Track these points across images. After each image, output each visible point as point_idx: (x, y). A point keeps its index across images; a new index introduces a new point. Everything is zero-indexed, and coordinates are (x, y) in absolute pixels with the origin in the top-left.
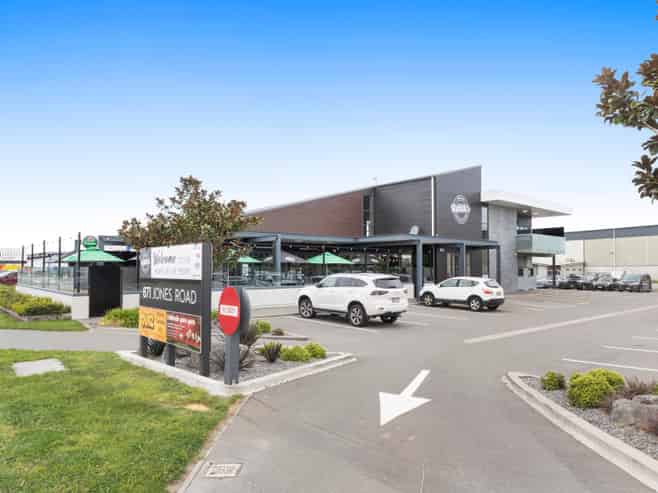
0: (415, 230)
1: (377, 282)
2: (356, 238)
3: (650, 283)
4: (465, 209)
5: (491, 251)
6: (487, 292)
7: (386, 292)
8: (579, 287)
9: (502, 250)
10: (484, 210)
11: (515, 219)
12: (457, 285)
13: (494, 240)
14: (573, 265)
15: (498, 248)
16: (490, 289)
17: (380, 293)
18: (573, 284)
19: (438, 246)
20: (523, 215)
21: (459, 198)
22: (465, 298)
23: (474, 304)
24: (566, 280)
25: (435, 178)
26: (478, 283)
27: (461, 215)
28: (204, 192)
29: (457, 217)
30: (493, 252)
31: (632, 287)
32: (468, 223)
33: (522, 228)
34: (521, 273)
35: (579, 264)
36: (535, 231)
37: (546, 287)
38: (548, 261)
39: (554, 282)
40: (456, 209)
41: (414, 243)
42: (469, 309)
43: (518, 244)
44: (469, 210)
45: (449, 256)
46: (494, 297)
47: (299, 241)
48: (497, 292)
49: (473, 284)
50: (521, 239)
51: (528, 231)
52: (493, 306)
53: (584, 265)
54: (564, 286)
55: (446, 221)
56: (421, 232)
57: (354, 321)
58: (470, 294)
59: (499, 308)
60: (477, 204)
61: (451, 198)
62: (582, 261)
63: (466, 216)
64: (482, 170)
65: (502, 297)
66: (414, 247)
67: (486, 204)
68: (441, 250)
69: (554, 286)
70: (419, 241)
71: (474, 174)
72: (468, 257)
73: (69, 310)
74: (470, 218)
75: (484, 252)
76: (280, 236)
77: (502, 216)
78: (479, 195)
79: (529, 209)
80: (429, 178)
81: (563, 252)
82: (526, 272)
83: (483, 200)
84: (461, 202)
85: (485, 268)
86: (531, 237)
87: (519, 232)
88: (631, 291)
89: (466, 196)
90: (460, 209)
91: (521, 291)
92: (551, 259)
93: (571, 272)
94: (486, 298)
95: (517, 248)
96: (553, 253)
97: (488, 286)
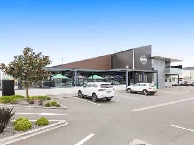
0: (127, 67)
1: (102, 86)
2: (106, 70)
4: (145, 59)
5: (155, 73)
7: (105, 89)
8: (188, 85)
9: (159, 73)
10: (152, 60)
11: (164, 63)
12: (139, 86)
13: (156, 70)
14: (187, 78)
15: (157, 72)
16: (151, 87)
17: (102, 90)
18: (186, 85)
19: (135, 72)
20: (167, 62)
22: (142, 91)
23: (145, 93)
24: (183, 83)
25: (134, 49)
27: (144, 62)
28: (34, 53)
29: (142, 62)
30: (155, 74)
32: (146, 64)
33: (167, 66)
34: (166, 81)
35: (189, 78)
36: (172, 67)
37: (176, 85)
38: (177, 77)
39: (178, 84)
40: (142, 59)
41: (125, 71)
42: (143, 94)
43: (165, 71)
44: (147, 60)
45: (139, 75)
46: (153, 90)
47: (87, 71)
48: (154, 88)
49: (145, 85)
50: (166, 69)
51: (169, 67)
52: (152, 93)
53: (190, 78)
54: (182, 85)
55: (138, 64)
56: (130, 68)
57: (93, 100)
58: (143, 89)
59: (155, 94)
60: (150, 58)
61: (140, 56)
62: (190, 76)
63: (146, 62)
65: (156, 90)
66: (125, 73)
67: (153, 58)
68: (137, 73)
69: (178, 85)
70: (127, 70)
71: (149, 48)
72: (147, 76)
75: (152, 74)
76: (76, 70)
77: (159, 62)
78: (150, 55)
79: (170, 59)
80: (132, 50)
81: (182, 74)
82: (168, 80)
83: (152, 56)
84: (143, 57)
85: (153, 79)
86: (170, 69)
87: (165, 67)
89: (145, 55)
90: (143, 59)
91: (166, 87)
93: (186, 80)
94: (149, 90)
95: (165, 73)
96: (178, 74)
97: (150, 86)
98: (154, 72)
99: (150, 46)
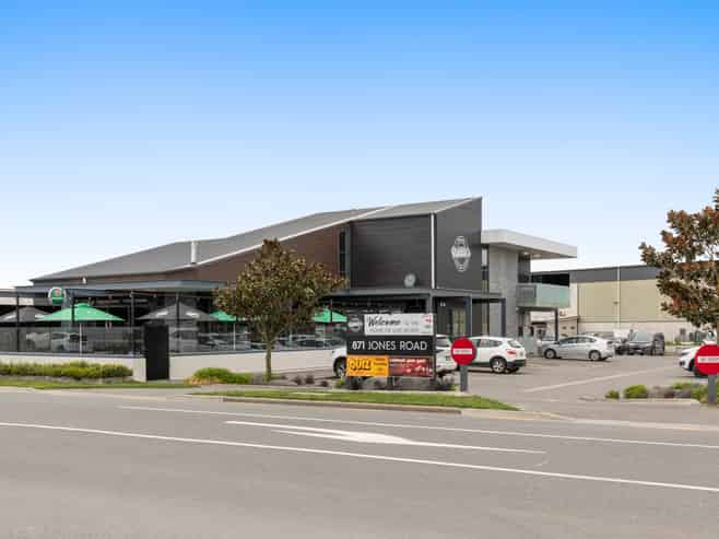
3: (664, 344)
4: (465, 253)
5: (491, 306)
6: (511, 353)
9: (507, 304)
10: (484, 253)
11: (517, 265)
13: (494, 291)
15: (502, 301)
16: (513, 349)
19: (440, 300)
20: (523, 256)
21: (460, 240)
22: (487, 360)
23: (498, 366)
25: (435, 215)
26: (501, 343)
27: (462, 260)
29: (456, 262)
30: (495, 307)
31: (644, 349)
34: (521, 333)
35: (574, 319)
36: (533, 278)
40: (456, 253)
41: (424, 297)
42: (492, 372)
43: (519, 296)
44: (469, 254)
46: (517, 357)
48: (520, 353)
49: (496, 344)
50: (523, 288)
52: (513, 368)
53: (578, 320)
56: (418, 284)
58: (493, 355)
59: (521, 370)
60: (477, 246)
61: (452, 240)
63: (467, 261)
64: (483, 201)
65: (524, 358)
67: (487, 246)
68: (443, 304)
70: (429, 294)
71: (474, 207)
73: (131, 374)
74: (470, 263)
75: (484, 305)
77: (503, 260)
78: (479, 235)
79: (531, 251)
80: (428, 216)
81: (568, 305)
83: (483, 241)
84: (461, 245)
85: (485, 327)
86: (535, 287)
87: (520, 281)
88: (642, 354)
89: (465, 236)
90: (460, 253)
92: (553, 314)
94: (510, 359)
95: (518, 302)
96: (554, 306)
97: (512, 346)
98: (488, 301)
99: (479, 201)
